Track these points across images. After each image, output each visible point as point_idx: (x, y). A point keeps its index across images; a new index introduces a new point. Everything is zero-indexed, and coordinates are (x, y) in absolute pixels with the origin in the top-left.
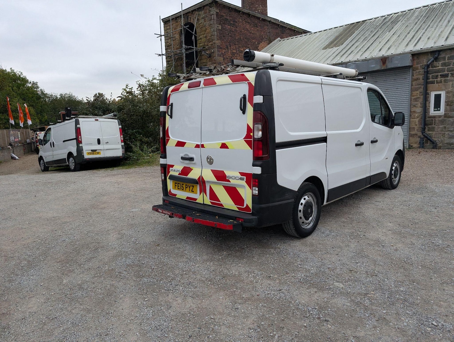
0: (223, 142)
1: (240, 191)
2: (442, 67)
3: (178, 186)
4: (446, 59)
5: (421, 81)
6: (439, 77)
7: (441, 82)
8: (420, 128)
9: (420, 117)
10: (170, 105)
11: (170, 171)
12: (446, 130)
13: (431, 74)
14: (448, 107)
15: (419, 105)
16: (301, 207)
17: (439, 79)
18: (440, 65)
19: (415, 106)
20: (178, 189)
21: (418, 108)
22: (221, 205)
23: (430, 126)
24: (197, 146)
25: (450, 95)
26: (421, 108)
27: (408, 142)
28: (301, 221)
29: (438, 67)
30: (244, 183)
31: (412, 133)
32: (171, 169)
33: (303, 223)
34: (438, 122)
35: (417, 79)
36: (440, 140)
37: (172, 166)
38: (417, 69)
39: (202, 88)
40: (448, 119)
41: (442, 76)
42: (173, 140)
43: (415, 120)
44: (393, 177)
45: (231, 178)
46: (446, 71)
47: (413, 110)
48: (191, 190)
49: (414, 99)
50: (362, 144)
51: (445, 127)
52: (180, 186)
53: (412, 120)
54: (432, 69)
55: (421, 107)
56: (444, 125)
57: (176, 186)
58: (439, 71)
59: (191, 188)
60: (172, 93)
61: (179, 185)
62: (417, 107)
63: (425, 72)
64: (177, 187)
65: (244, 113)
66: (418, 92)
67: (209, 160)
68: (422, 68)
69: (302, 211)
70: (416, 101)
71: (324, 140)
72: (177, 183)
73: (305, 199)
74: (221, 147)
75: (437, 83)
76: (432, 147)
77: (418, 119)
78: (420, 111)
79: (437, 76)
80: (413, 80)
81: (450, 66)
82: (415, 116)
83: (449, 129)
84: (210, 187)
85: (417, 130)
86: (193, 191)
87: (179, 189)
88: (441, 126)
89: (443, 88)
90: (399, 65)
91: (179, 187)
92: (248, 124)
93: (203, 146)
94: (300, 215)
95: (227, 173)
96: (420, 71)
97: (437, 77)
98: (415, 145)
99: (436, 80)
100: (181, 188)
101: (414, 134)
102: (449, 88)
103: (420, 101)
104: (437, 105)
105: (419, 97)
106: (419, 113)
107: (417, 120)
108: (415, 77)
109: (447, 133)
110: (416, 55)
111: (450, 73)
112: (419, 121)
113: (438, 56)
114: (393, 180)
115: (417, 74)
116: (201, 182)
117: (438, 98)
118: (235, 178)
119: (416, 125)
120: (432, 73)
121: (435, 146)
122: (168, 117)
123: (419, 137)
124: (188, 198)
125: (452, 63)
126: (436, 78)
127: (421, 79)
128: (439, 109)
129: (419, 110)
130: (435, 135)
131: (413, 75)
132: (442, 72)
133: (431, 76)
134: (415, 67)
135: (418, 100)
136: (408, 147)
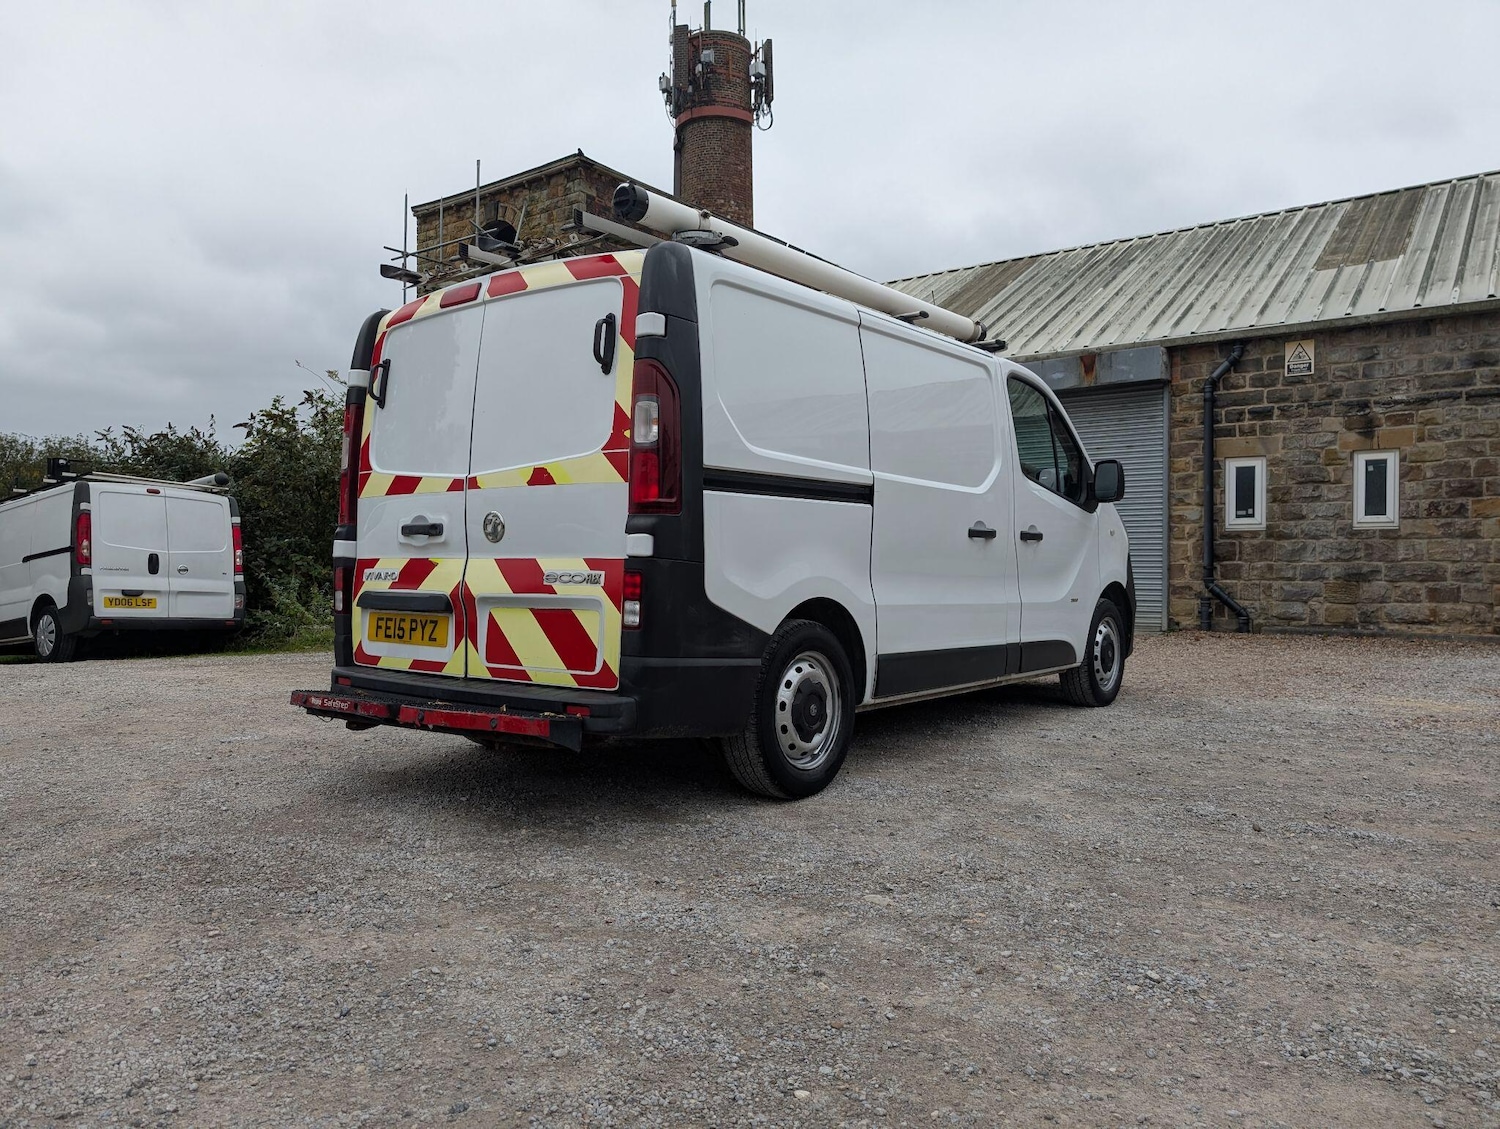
0: (539, 464)
1: (586, 619)
2: (1253, 389)
3: (388, 628)
4: (1265, 366)
5: (1197, 427)
6: (1247, 416)
7: (1252, 432)
8: (1198, 569)
9: (1198, 534)
10: (381, 366)
11: (364, 579)
12: (1274, 576)
13: (1223, 407)
14: (1275, 506)
15: (1195, 497)
16: (784, 695)
17: (1246, 423)
18: (1247, 383)
19: (1181, 501)
20: (387, 636)
21: (1190, 507)
22: (524, 675)
23: (1228, 562)
24: (456, 486)
25: (1280, 470)
26: (1199, 508)
27: (1165, 613)
28: (784, 740)
29: (1244, 387)
30: (598, 592)
31: (1176, 581)
32: (367, 571)
33: (792, 747)
34: (1249, 550)
35: (1185, 421)
36: (1257, 604)
37: (372, 563)
38: (1184, 391)
39: (484, 303)
40: (1277, 542)
41: (1255, 414)
42: (381, 474)
43: (1185, 543)
44: (1098, 665)
45: (557, 578)
46: (1265, 400)
47: (1180, 513)
48: (426, 637)
49: (1179, 479)
50: (990, 535)
51: (1270, 568)
52: (392, 628)
53: (1175, 542)
54: (1226, 392)
55: (1198, 505)
56: (1266, 559)
57: (381, 627)
58: (1244, 400)
59: (429, 628)
60: (389, 329)
61: (390, 624)
62: (1189, 504)
63: (1205, 400)
64: (382, 632)
65: (607, 368)
66: (1189, 459)
67: (490, 529)
68: (1195, 390)
69: (788, 707)
70: (1185, 486)
71: (863, 494)
72: (382, 619)
73: (799, 670)
74: (531, 483)
75: (1242, 433)
76: (1235, 628)
77: (1193, 540)
78: (1198, 517)
79: (1241, 413)
80: (1173, 424)
81: (1274, 385)
82: (1184, 531)
83: (1283, 573)
84: (492, 622)
85: (1192, 575)
86: (435, 640)
87: (390, 636)
88: (1259, 564)
89: (1260, 449)
90: (1132, 378)
91: (389, 632)
92: (616, 403)
93: (473, 483)
94: (783, 718)
95: (548, 565)
96: (1192, 399)
97: (1240, 416)
98: (1186, 622)
99: (1237, 424)
100: (397, 632)
101: (1182, 587)
102: (1277, 451)
103: (1195, 484)
104: (1245, 502)
105: (1194, 475)
106: (1194, 522)
107: (1190, 543)
108: (1179, 415)
109: (1276, 584)
110: (1178, 351)
111: (1276, 406)
112: (1194, 548)
113: (1240, 356)
114: (1098, 676)
115: (1184, 405)
116: (460, 606)
117: (1246, 477)
118: (572, 579)
119: (1188, 559)
120: (1227, 406)
121: (1244, 624)
122: (370, 403)
123: (1199, 595)
124: (416, 664)
125: (1281, 378)
126: (1238, 421)
127: (1196, 421)
128: (1250, 511)
129: (1193, 512)
130: (1245, 589)
131: (1172, 410)
132: (1255, 404)
133: (1223, 413)
134: (1177, 386)
135: (1190, 482)
136: (1165, 627)
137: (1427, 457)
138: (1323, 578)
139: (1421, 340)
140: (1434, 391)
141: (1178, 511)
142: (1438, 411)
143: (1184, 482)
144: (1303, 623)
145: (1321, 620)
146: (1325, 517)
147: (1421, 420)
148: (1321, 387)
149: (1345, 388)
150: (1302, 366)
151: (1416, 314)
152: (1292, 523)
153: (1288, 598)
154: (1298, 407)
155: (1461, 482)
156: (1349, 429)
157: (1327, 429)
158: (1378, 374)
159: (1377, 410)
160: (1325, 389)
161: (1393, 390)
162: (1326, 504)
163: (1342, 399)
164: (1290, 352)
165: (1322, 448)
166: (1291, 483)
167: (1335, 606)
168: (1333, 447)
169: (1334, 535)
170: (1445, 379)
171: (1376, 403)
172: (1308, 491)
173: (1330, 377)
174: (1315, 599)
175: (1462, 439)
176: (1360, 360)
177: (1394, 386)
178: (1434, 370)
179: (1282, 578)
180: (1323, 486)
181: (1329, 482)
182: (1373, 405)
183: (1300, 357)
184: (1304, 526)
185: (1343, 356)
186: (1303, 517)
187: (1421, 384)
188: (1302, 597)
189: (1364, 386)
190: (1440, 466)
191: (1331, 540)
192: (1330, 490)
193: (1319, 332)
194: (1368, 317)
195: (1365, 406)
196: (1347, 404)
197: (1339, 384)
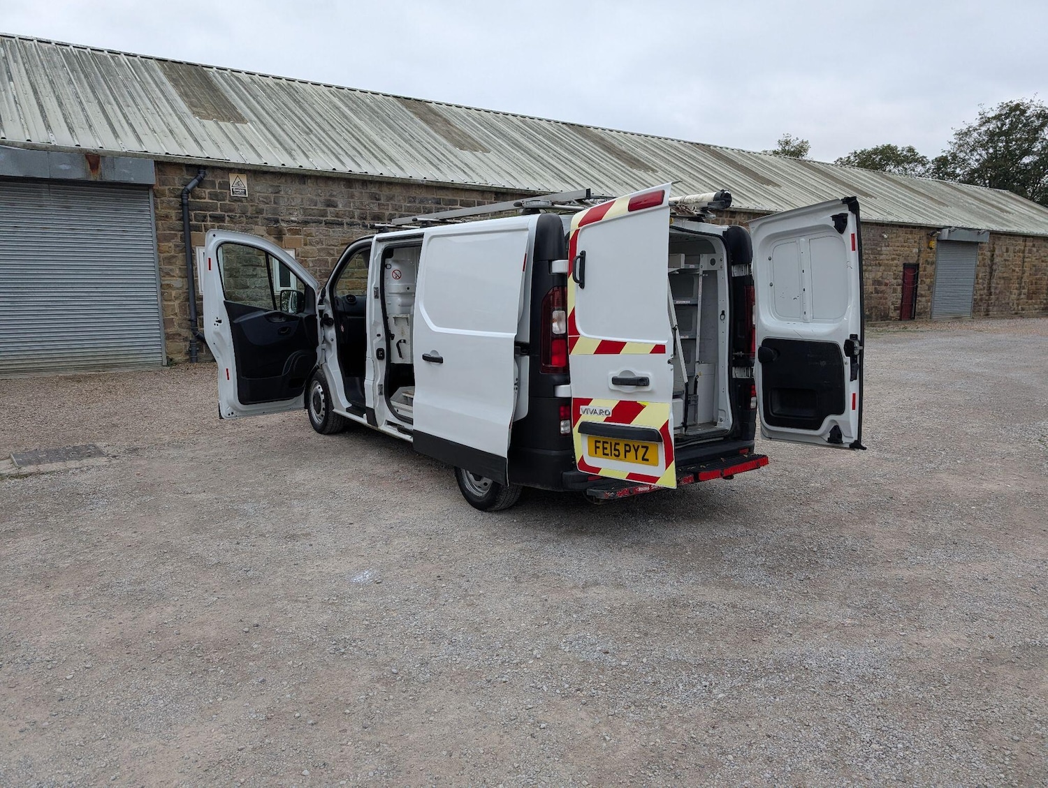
2: (211, 201)
3: (604, 448)
4: (217, 187)
5: (175, 222)
6: (209, 218)
7: (213, 230)
8: (185, 322)
9: (182, 297)
10: (579, 257)
11: (581, 413)
13: (193, 210)
14: (231, 280)
15: (178, 271)
17: (208, 223)
18: (207, 196)
19: (168, 274)
20: (604, 454)
21: (175, 278)
25: (232, 257)
26: (182, 280)
27: (164, 352)
29: (205, 198)
31: (170, 330)
35: (166, 217)
37: (587, 402)
38: (164, 195)
42: (588, 339)
43: (172, 303)
46: (219, 209)
47: (166, 282)
49: (165, 259)
52: (609, 448)
53: (166, 303)
54: (192, 200)
55: (180, 277)
57: (599, 448)
58: (206, 208)
60: (581, 228)
61: (606, 445)
62: (174, 276)
63: (179, 204)
64: (600, 451)
66: (171, 244)
68: (173, 195)
70: (170, 264)
72: (599, 442)
75: (206, 230)
77: (178, 302)
78: (181, 286)
80: (158, 218)
81: (224, 200)
82: (172, 295)
85: (180, 325)
87: (608, 455)
90: (132, 180)
91: (606, 451)
96: (171, 202)
97: (204, 219)
98: (178, 358)
99: (203, 223)
100: (613, 452)
101: (174, 335)
103: (177, 263)
105: (176, 256)
106: (178, 289)
107: (176, 303)
108: (163, 212)
110: (164, 165)
111: (226, 214)
112: (180, 307)
113: (204, 177)
115: (164, 205)
119: (176, 314)
120: (195, 210)
122: (571, 284)
123: (185, 339)
125: (228, 196)
126: (203, 221)
127: (174, 218)
129: (178, 282)
131: (156, 208)
132: (213, 211)
133: (193, 215)
134: (158, 190)
135: (174, 260)
136: (165, 362)
137: (309, 255)
139: (302, 187)
140: (310, 218)
141: (167, 280)
142: (312, 229)
143: (169, 260)
146: (260, 288)
147: (305, 233)
148: (252, 206)
149: (265, 209)
150: (240, 191)
151: (299, 172)
152: (241, 290)
154: (240, 217)
155: (325, 270)
156: (269, 234)
158: (282, 203)
159: (284, 225)
160: (254, 208)
161: (290, 214)
162: (260, 280)
163: (264, 215)
164: (233, 179)
166: (239, 265)
169: (265, 298)
170: (315, 211)
171: (282, 220)
172: (250, 271)
173: (257, 201)
175: (324, 246)
176: (272, 193)
177: (291, 211)
178: (310, 205)
180: (258, 268)
181: (261, 266)
182: (280, 221)
183: (239, 184)
185: (263, 188)
186: (248, 287)
187: (304, 212)
189: (275, 209)
190: (315, 260)
191: (264, 302)
192: (262, 271)
193: (249, 171)
194: (280, 168)
195: (277, 221)
196: (267, 219)
197: (262, 206)
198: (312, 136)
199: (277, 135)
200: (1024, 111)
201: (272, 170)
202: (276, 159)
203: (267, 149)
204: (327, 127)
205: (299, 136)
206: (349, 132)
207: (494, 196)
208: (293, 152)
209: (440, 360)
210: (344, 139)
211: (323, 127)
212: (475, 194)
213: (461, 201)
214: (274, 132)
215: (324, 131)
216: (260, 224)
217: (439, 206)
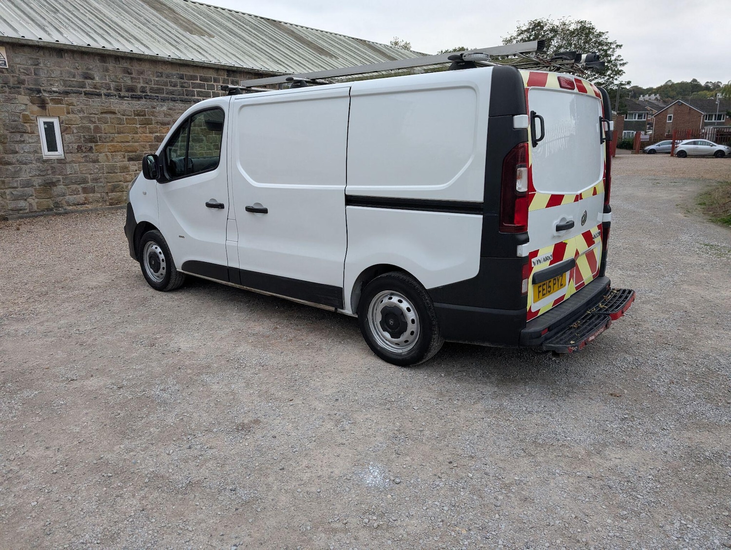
0: (595, 184)
11: (533, 265)
22: (584, 283)
24: (576, 198)
32: (534, 260)
37: (536, 253)
39: (576, 94)
48: (559, 285)
52: (545, 288)
57: (540, 292)
59: (560, 280)
64: (541, 294)
67: (583, 219)
72: (541, 286)
74: (593, 195)
86: (562, 285)
91: (544, 292)
93: (581, 196)
95: (593, 231)
100: (548, 290)
124: (555, 303)
137: (73, 123)
138: (33, 186)
139: (59, 60)
140: (70, 88)
142: (73, 99)
144: (27, 211)
145: (35, 208)
146: (29, 152)
147: (67, 103)
148: (13, 76)
149: (26, 80)
152: (11, 156)
153: (16, 198)
154: (2, 87)
155: (89, 136)
156: (33, 104)
157: (22, 102)
158: (42, 74)
159: (46, 95)
160: (16, 78)
161: (51, 85)
162: (28, 145)
163: (26, 86)
165: (20, 113)
166: (6, 132)
167: (41, 200)
168: (27, 113)
169: (34, 162)
170: (74, 83)
171: (45, 91)
172: (18, 137)
173: (17, 72)
174: (31, 197)
175: (85, 115)
176: (31, 65)
177: (52, 83)
178: (69, 77)
179: (10, 188)
180: (25, 135)
181: (28, 132)
182: (42, 91)
184: (18, 157)
185: (22, 60)
186: (17, 152)
187: (64, 84)
188: (24, 197)
189: (36, 80)
190: (79, 127)
191: (34, 165)
192: (29, 137)
193: (8, 43)
194: (38, 42)
195: (39, 91)
196: (31, 89)
197: (23, 77)
198: (59, 14)
199: (26, 12)
200: (542, 27)
201: (31, 43)
202: (31, 33)
203: (21, 24)
204: (71, 9)
205: (47, 14)
206: (91, 13)
207: (226, 73)
208: (46, 28)
209: (265, 211)
210: (89, 19)
211: (67, 7)
212: (211, 71)
213: (200, 77)
214: (23, 9)
215: (69, 11)
216: (23, 93)
217: (183, 81)
